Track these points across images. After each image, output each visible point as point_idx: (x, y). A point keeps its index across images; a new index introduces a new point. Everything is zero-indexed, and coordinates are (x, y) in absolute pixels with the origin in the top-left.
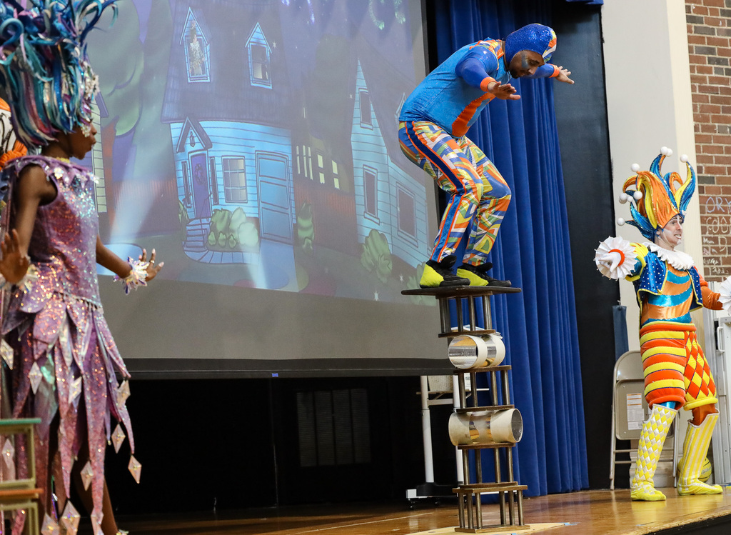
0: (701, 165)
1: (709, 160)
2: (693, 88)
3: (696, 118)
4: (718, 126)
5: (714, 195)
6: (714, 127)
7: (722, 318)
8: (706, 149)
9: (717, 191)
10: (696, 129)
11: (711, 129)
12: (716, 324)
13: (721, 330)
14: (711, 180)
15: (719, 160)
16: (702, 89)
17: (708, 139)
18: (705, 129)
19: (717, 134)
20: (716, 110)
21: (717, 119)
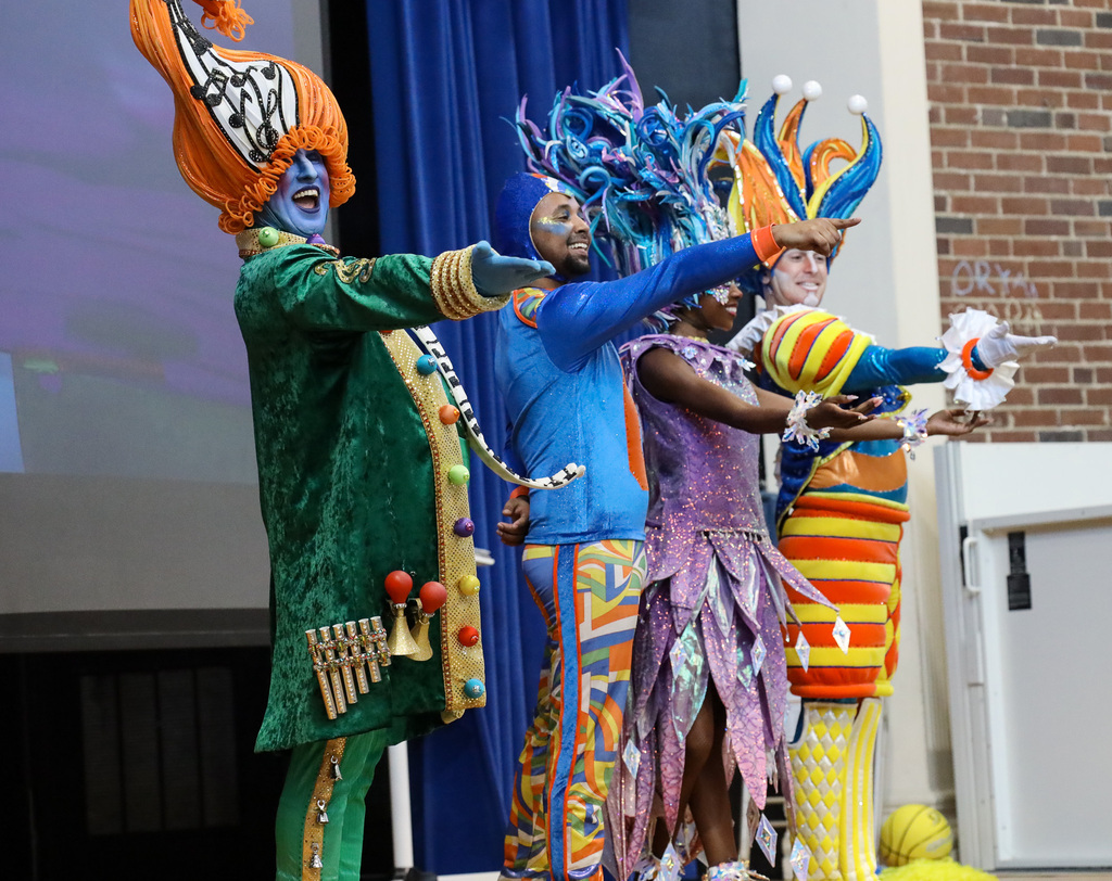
0: (943, 193)
1: (962, 182)
2: (928, 30)
3: (933, 94)
4: (984, 111)
5: (971, 258)
6: (973, 112)
7: (975, 521)
8: (955, 160)
9: (978, 249)
10: (933, 116)
11: (967, 117)
12: (964, 532)
13: (973, 546)
14: (966, 226)
15: (982, 184)
16: (947, 31)
17: (958, 138)
18: (953, 116)
19: (980, 127)
20: (977, 76)
21: (980, 96)
